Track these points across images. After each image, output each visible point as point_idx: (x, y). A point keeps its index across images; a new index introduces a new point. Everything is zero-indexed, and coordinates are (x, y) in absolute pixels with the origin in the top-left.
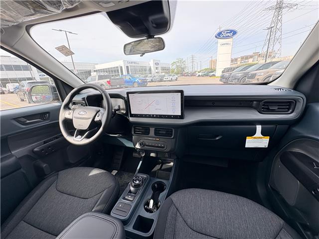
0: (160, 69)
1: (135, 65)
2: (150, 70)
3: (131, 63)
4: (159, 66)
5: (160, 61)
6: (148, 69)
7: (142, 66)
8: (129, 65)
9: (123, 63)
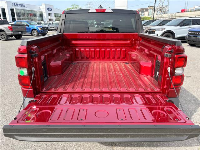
0: (53, 15)
1: (22, 8)
2: (41, 15)
3: (17, 5)
4: (53, 13)
5: (53, 6)
6: (38, 14)
7: (32, 11)
8: (14, 7)
9: (6, 4)
